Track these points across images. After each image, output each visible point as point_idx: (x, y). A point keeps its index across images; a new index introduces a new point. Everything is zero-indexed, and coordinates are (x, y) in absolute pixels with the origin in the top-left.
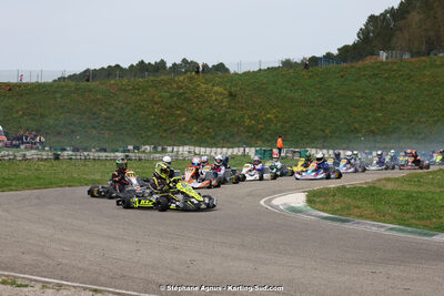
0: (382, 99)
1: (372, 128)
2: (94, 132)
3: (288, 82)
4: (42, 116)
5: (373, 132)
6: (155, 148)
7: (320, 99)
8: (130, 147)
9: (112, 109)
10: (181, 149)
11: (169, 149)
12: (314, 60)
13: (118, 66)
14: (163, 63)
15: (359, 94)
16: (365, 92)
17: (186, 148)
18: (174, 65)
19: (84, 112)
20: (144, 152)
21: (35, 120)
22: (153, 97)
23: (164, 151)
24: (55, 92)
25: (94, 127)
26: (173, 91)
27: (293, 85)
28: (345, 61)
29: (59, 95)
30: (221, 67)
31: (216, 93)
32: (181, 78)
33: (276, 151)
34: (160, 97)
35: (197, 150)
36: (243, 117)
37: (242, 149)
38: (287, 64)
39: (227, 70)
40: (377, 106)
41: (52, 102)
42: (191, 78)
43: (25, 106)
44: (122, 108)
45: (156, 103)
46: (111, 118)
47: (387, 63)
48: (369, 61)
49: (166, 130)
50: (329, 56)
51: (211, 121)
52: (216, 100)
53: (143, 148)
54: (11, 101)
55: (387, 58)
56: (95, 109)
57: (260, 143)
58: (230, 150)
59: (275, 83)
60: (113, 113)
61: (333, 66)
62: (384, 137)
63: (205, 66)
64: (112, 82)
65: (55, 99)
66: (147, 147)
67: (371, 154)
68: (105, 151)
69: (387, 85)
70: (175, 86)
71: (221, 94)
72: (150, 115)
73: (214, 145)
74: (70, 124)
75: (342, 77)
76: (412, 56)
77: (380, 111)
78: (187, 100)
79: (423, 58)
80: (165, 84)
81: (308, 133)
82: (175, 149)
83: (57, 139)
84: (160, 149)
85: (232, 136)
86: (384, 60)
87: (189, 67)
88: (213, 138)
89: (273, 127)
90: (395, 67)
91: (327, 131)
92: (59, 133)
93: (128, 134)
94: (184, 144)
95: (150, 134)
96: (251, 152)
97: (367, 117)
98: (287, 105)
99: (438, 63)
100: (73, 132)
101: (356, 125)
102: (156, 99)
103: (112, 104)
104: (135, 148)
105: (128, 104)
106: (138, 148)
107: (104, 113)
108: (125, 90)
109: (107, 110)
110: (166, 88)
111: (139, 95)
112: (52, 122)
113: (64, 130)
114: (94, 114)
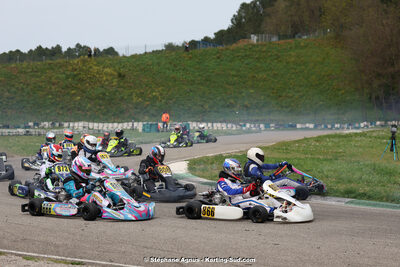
0: (254, 77)
1: (246, 103)
3: (170, 63)
5: (246, 107)
6: (53, 124)
7: (199, 78)
8: (31, 124)
9: (13, 89)
10: (76, 124)
11: (66, 125)
12: (193, 44)
13: (18, 51)
14: (58, 48)
15: (233, 73)
16: (239, 71)
17: (81, 124)
18: (69, 49)
20: (43, 128)
22: (50, 78)
23: (61, 126)
26: (69, 73)
27: (175, 66)
28: (221, 44)
30: (111, 51)
31: (106, 74)
32: (76, 61)
33: (160, 125)
34: (57, 78)
35: (91, 125)
36: (131, 94)
37: (130, 124)
38: (170, 47)
39: (117, 54)
40: (250, 83)
42: (84, 61)
44: (23, 89)
45: (54, 84)
46: (12, 98)
47: (258, 46)
48: (241, 44)
49: (62, 108)
50: (206, 40)
51: (103, 99)
52: (107, 80)
53: (42, 124)
55: (258, 40)
57: (147, 118)
58: (121, 125)
59: (159, 64)
60: (15, 93)
61: (210, 48)
62: (257, 111)
63: (97, 50)
64: (13, 65)
66: (46, 124)
67: (245, 125)
68: (8, 127)
69: (259, 65)
70: (70, 68)
71: (111, 75)
72: (48, 94)
73: (107, 121)
75: (218, 58)
76: (279, 39)
77: (252, 87)
78: (81, 80)
79: (290, 40)
80: (60, 67)
81: (190, 108)
82: (71, 125)
84: (57, 124)
85: (121, 112)
86: (255, 42)
87: (82, 51)
88: (104, 114)
89: (158, 104)
90: (264, 49)
91: (207, 106)
93: (29, 112)
94: (79, 120)
95: (48, 111)
96: (139, 126)
97: (241, 93)
98: (170, 84)
99: (302, 44)
101: (232, 101)
102: (53, 80)
103: (13, 86)
104: (35, 124)
105: (28, 85)
106: (37, 125)
107: (7, 94)
108: (25, 73)
109: (9, 91)
110: (61, 70)
111: (38, 77)
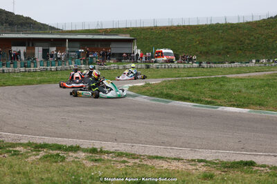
2: (240, 52)
4: (210, 44)
6: (269, 60)
9: (252, 38)
19: (235, 41)
20: (262, 63)
21: (205, 46)
24: (219, 30)
25: (240, 49)
29: (221, 31)
41: (217, 35)
43: (200, 38)
44: (258, 38)
46: (251, 44)
54: (192, 36)
56: (242, 39)
60: (253, 40)
65: (218, 33)
66: (264, 60)
74: (226, 48)
83: (218, 57)
84: (272, 61)
92: (220, 54)
93: (261, 54)
95: (274, 52)
100: (228, 53)
103: (252, 35)
104: (256, 61)
105: (262, 35)
106: (259, 61)
107: (247, 41)
108: (262, 26)
109: (249, 39)
111: (269, 29)
112: (215, 47)
113: (223, 52)
114: (241, 41)
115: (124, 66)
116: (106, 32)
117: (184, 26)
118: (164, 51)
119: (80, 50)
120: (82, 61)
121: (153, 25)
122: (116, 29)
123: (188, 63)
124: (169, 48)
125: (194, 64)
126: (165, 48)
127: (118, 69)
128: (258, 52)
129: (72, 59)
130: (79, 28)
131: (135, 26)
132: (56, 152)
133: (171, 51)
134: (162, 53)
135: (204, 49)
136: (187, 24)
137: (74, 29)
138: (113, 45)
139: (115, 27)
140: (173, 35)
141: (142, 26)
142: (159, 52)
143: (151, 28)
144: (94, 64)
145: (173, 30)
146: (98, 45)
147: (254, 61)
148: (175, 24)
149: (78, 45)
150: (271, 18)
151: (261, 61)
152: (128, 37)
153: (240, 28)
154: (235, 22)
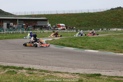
2: (95, 25)
4: (81, 22)
9: (100, 19)
10: (114, 29)
11: (111, 29)
17: (116, 29)
19: (92, 20)
21: (79, 23)
23: (109, 30)
24: (85, 15)
25: (95, 24)
26: (117, 14)
32: (119, 10)
41: (84, 18)
43: (77, 19)
44: (103, 19)
49: (114, 24)
54: (73, 18)
56: (95, 19)
65: (85, 17)
70: (118, 12)
72: (110, 20)
74: (88, 23)
80: (115, 12)
82: (113, 29)
83: (85, 27)
84: (108, 29)
93: (104, 26)
95: (109, 25)
100: (89, 26)
102: (112, 16)
104: (102, 29)
105: (104, 18)
106: (103, 29)
108: (104, 14)
109: (98, 20)
110: (115, 13)
111: (107, 15)
112: (84, 23)
113: (87, 25)
114: (95, 21)
115: (43, 32)
116: (35, 16)
117: (70, 14)
118: (61, 25)
119: (24, 24)
120: (24, 29)
121: (56, 13)
122: (40, 15)
123: (72, 30)
124: (63, 24)
125: (74, 31)
126: (62, 23)
127: (41, 33)
128: (102, 25)
129: (20, 28)
130: (23, 14)
131: (48, 14)
132: (13, 70)
133: (64, 25)
134: (60, 26)
135: (79, 24)
136: (71, 13)
137: (21, 15)
138: (38, 22)
139: (39, 14)
140: (65, 18)
141: (51, 14)
142: (59, 25)
143: (55, 15)
144: (30, 30)
145: (65, 16)
146: (31, 22)
147: (101, 29)
148: (66, 13)
149: (23, 22)
150: (108, 10)
151: (104, 29)
152: (45, 18)
153: (94, 15)
154: (92, 12)
